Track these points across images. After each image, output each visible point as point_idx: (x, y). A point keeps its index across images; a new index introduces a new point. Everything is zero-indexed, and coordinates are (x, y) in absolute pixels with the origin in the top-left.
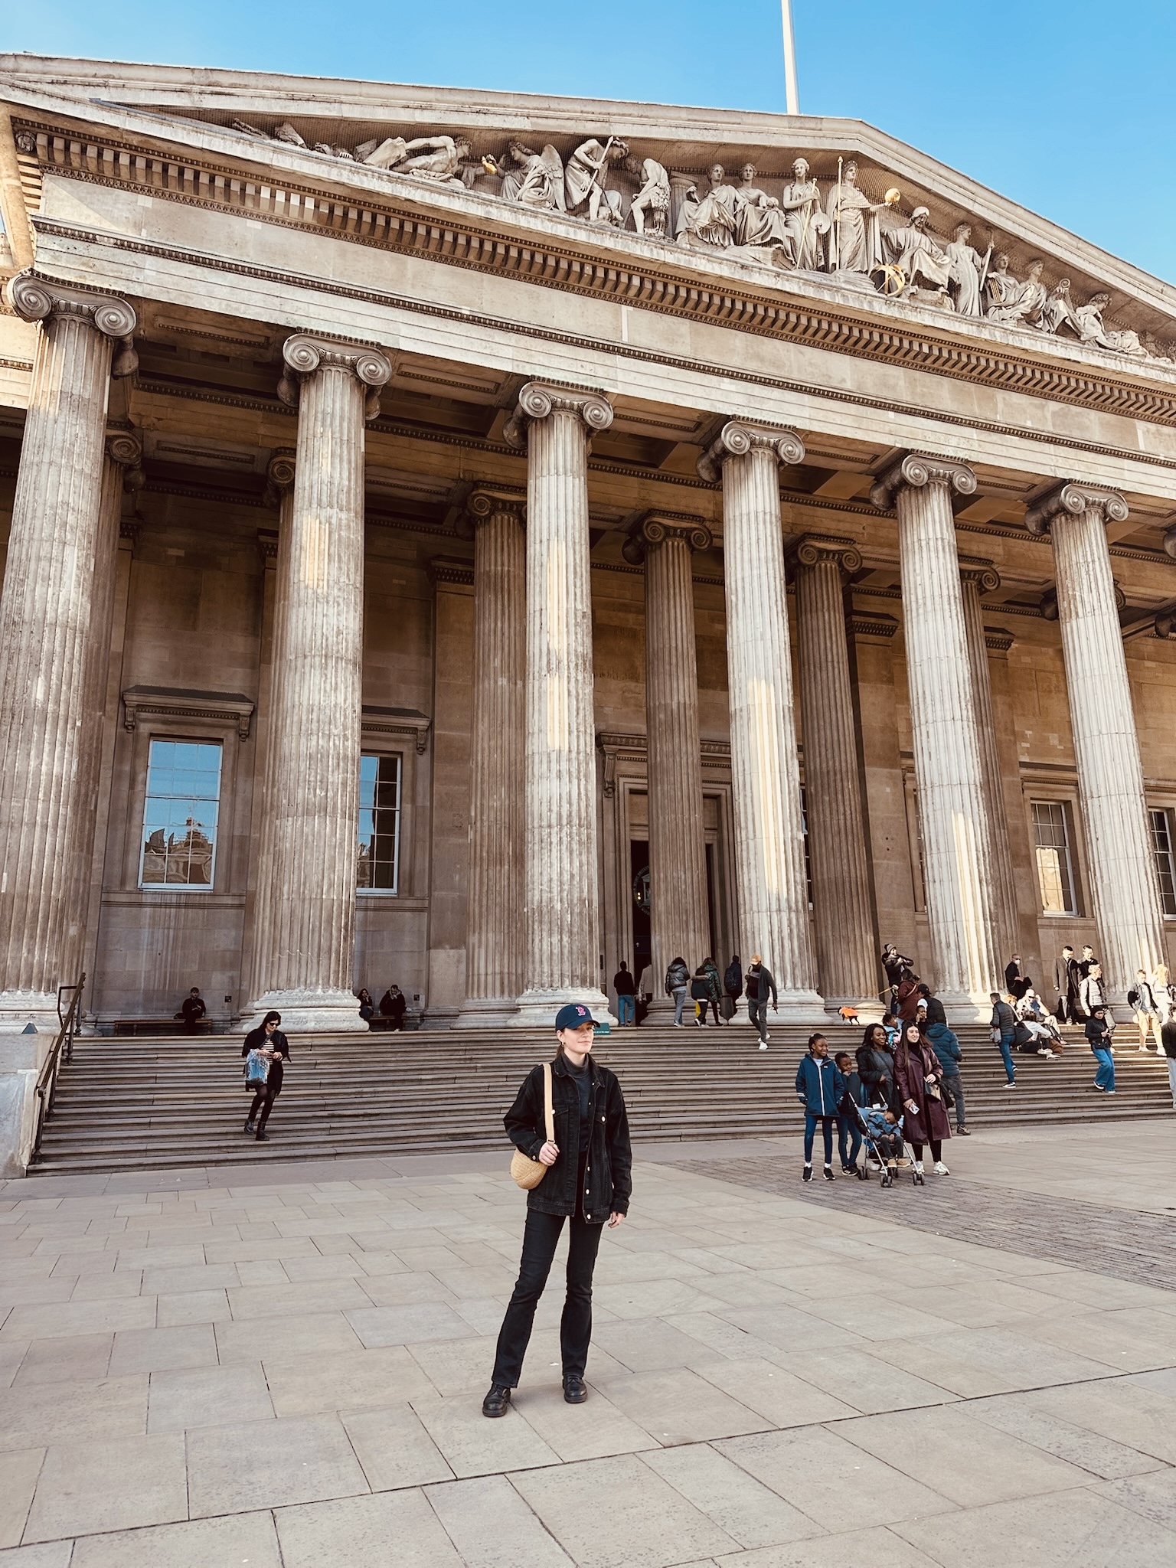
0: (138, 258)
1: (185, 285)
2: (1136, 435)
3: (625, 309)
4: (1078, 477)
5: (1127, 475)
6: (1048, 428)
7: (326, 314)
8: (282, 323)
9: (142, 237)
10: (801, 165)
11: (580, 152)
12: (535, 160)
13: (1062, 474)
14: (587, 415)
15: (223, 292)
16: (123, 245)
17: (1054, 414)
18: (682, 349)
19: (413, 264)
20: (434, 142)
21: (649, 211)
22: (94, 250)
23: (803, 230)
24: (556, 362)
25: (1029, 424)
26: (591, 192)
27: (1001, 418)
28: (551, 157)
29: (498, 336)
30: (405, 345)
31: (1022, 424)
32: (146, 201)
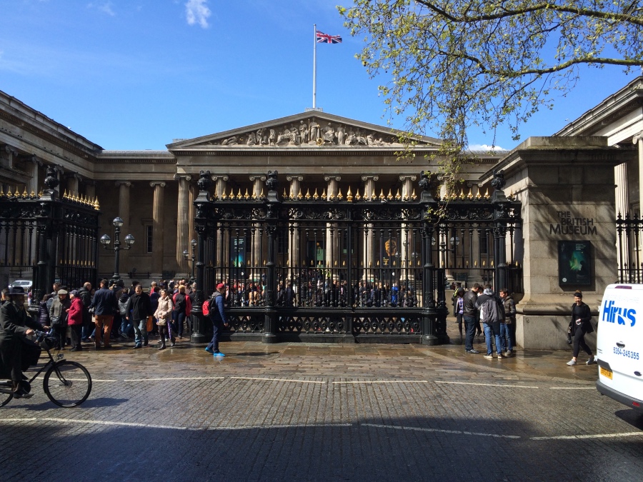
0: (191, 167)
1: (197, 170)
2: (383, 160)
3: (269, 157)
4: (366, 172)
5: (379, 170)
6: (360, 163)
7: (218, 170)
8: (212, 173)
9: (191, 164)
10: (302, 122)
11: (257, 132)
12: (250, 136)
13: (362, 173)
14: (261, 179)
18: (279, 163)
19: (231, 157)
23: (303, 135)
24: (255, 170)
25: (355, 163)
26: (260, 139)
27: (348, 163)
28: (253, 134)
29: (245, 168)
30: (231, 173)
32: (191, 157)
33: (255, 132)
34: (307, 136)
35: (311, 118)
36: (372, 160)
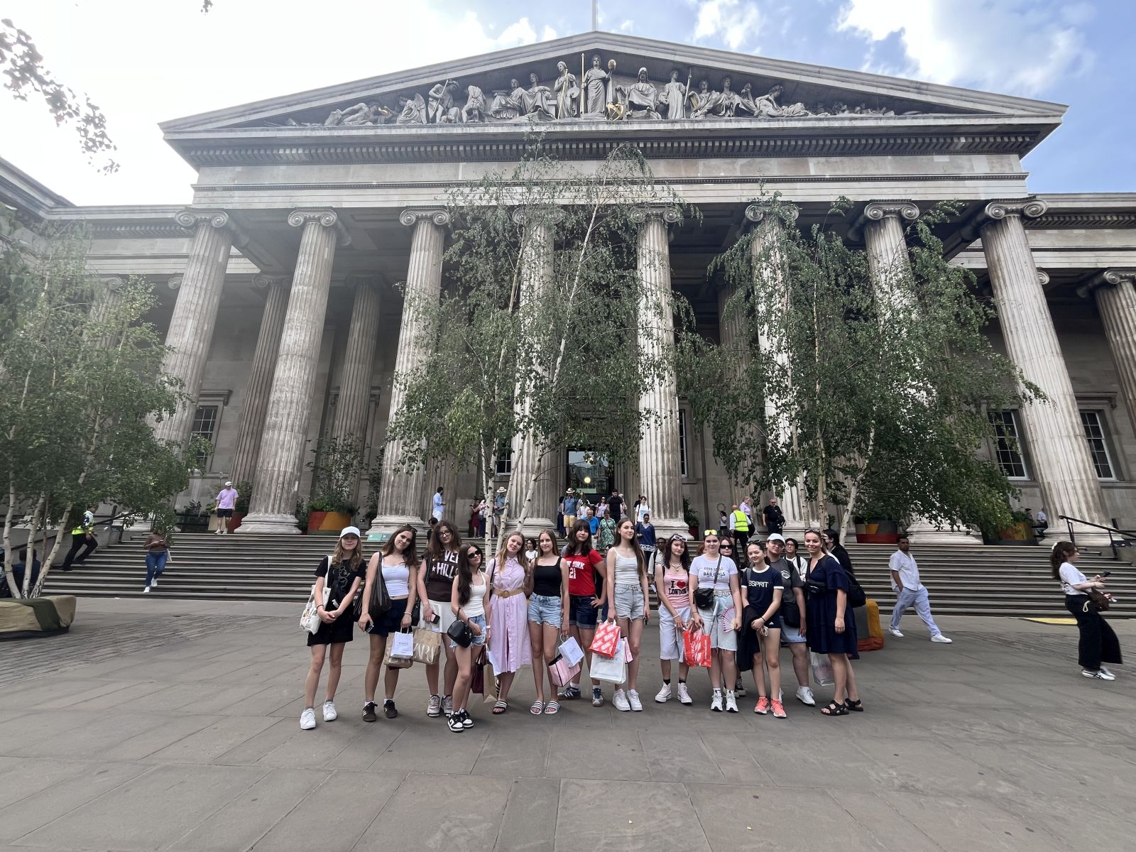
0: (231, 193)
1: (250, 200)
2: (808, 167)
3: (461, 164)
4: (758, 199)
5: (799, 192)
6: (738, 174)
7: (309, 199)
8: (290, 207)
9: (235, 183)
10: (561, 65)
11: (431, 92)
12: (408, 102)
13: (744, 200)
14: (435, 220)
15: (266, 200)
16: (226, 189)
17: (742, 166)
19: (353, 168)
20: (356, 107)
21: (470, 112)
22: (216, 194)
23: (563, 99)
24: (421, 198)
25: (722, 174)
26: (437, 110)
27: (700, 175)
28: (419, 100)
29: (392, 191)
30: (346, 205)
31: (717, 175)
32: (239, 169)
33: (424, 91)
34: (575, 101)
35: (590, 54)
36: (773, 166)
